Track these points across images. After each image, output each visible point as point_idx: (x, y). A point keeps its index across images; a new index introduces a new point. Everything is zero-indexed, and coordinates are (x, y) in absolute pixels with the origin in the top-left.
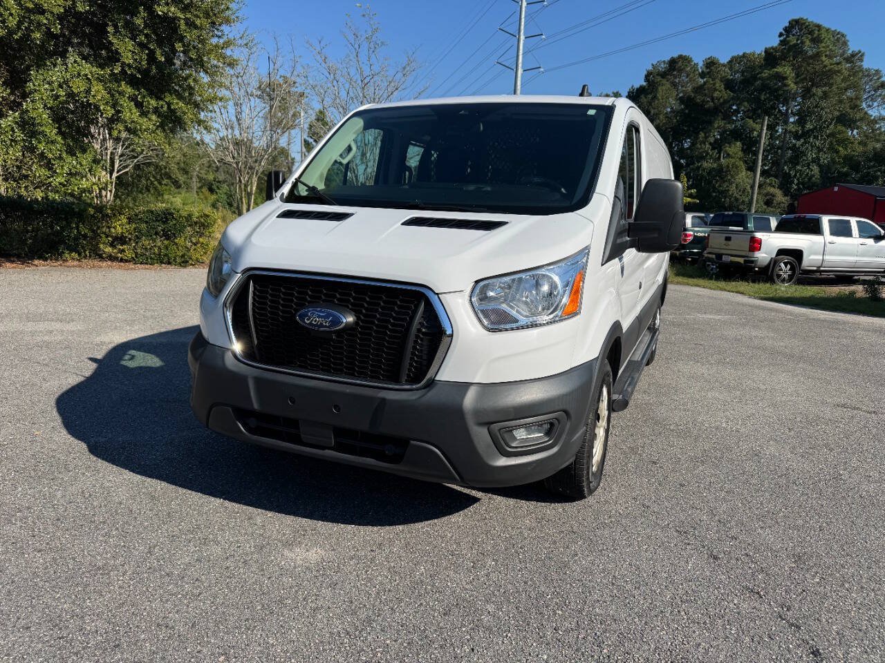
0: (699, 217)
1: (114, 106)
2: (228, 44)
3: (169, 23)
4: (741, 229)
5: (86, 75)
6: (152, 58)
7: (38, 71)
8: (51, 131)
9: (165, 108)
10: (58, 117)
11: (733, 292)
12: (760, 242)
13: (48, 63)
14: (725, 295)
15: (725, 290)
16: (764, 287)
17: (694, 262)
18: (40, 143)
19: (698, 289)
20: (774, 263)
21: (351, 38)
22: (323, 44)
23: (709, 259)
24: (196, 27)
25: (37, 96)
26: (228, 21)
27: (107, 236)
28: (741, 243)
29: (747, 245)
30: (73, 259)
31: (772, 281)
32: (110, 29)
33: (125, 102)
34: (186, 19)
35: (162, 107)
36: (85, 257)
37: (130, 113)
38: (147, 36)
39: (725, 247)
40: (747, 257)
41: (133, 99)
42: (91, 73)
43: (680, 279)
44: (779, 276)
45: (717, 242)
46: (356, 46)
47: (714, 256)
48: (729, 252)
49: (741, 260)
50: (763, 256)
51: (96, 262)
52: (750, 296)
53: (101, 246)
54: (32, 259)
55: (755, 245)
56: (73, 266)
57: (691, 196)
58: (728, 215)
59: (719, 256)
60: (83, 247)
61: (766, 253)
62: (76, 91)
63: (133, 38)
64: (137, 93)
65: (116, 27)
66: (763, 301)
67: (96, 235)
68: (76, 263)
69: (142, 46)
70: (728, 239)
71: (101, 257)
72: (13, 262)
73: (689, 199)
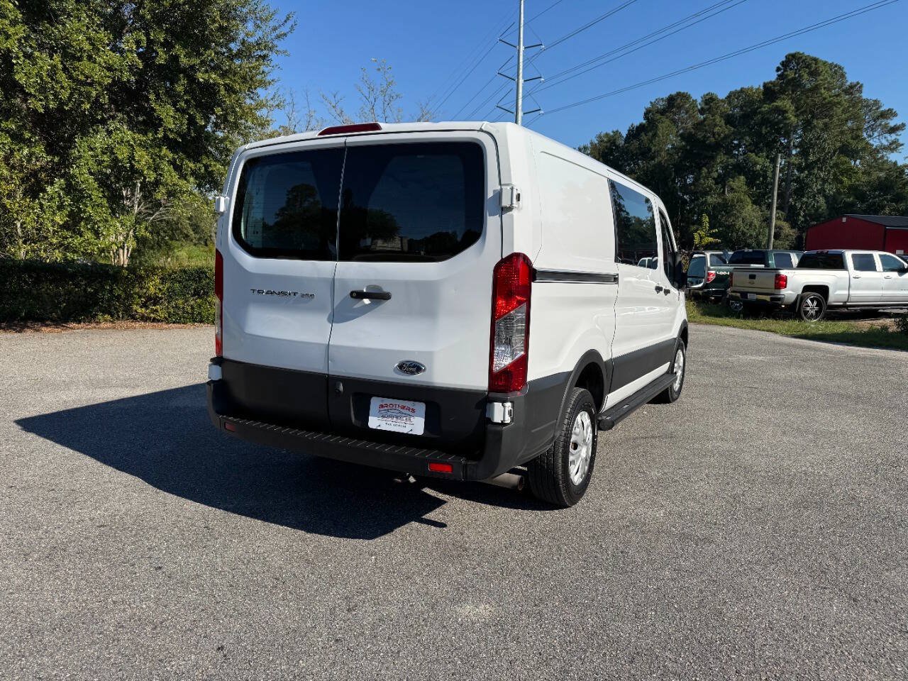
0: (717, 255)
1: (155, 170)
2: (260, 106)
3: (209, 89)
4: (762, 266)
5: (128, 141)
6: (192, 121)
7: (82, 138)
8: (97, 195)
9: (203, 171)
10: (103, 182)
11: (764, 330)
12: (785, 279)
13: (91, 131)
14: (756, 334)
15: (756, 329)
16: (793, 324)
17: (717, 300)
19: (728, 328)
20: (800, 299)
21: (366, 91)
22: (338, 97)
23: (733, 298)
24: (235, 92)
25: (82, 162)
26: (263, 84)
27: (140, 297)
28: (765, 281)
29: (772, 283)
30: (106, 321)
31: (800, 318)
32: (152, 97)
33: (166, 167)
34: (225, 85)
35: (200, 169)
36: (118, 318)
37: (170, 176)
38: (187, 102)
39: (750, 285)
40: (773, 294)
41: (172, 163)
42: (134, 139)
43: (708, 319)
44: (806, 313)
45: (741, 281)
46: (372, 99)
47: (739, 295)
48: (755, 290)
49: (768, 298)
50: (790, 293)
51: (129, 323)
52: (783, 334)
53: (135, 307)
54: (66, 322)
55: (781, 282)
56: (108, 328)
57: (712, 235)
58: (748, 253)
59: (744, 294)
60: (116, 309)
61: (792, 290)
62: (120, 157)
63: (174, 105)
64: (176, 157)
65: (158, 95)
66: (793, 339)
67: (129, 296)
68: (109, 325)
69: (183, 111)
70: (752, 277)
71: (134, 318)
72: (47, 326)
73: (711, 239)
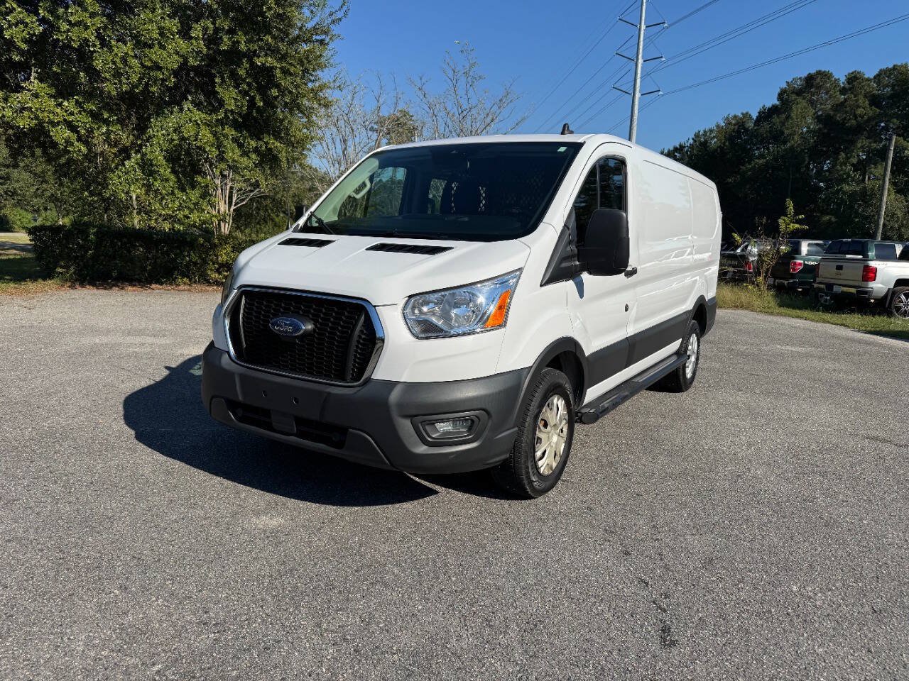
0: (817, 244)
1: (218, 147)
2: (322, 87)
3: (268, 72)
4: (860, 257)
5: (196, 121)
6: (252, 103)
7: (157, 119)
8: (166, 171)
9: (264, 148)
10: (173, 158)
11: (837, 324)
12: (874, 271)
13: (166, 112)
14: (820, 327)
15: (828, 322)
16: (880, 321)
17: (805, 292)
18: (156, 180)
19: (799, 320)
20: (892, 294)
21: (451, 74)
22: (424, 80)
23: (820, 290)
24: (291, 74)
25: (155, 141)
26: (321, 67)
27: (214, 264)
28: (852, 274)
29: (860, 273)
30: (185, 284)
31: (890, 314)
32: (218, 80)
33: (229, 145)
34: (282, 68)
35: (261, 147)
36: (195, 282)
37: (233, 153)
38: (249, 85)
39: (837, 277)
40: (860, 287)
41: (235, 140)
42: (200, 119)
43: (783, 310)
44: (898, 309)
45: (828, 272)
46: (454, 81)
47: (823, 286)
48: (840, 282)
49: (853, 290)
50: (879, 286)
51: (204, 287)
52: (854, 329)
53: (209, 272)
54: (150, 284)
55: (870, 274)
56: (184, 290)
57: (798, 222)
58: (846, 243)
59: (830, 286)
60: (193, 273)
61: (882, 283)
62: (186, 136)
63: (237, 87)
64: (239, 135)
65: (223, 78)
66: (867, 335)
67: (205, 262)
68: (187, 287)
69: (245, 93)
70: (839, 268)
71: (208, 282)
72: (134, 286)
73: (797, 226)
